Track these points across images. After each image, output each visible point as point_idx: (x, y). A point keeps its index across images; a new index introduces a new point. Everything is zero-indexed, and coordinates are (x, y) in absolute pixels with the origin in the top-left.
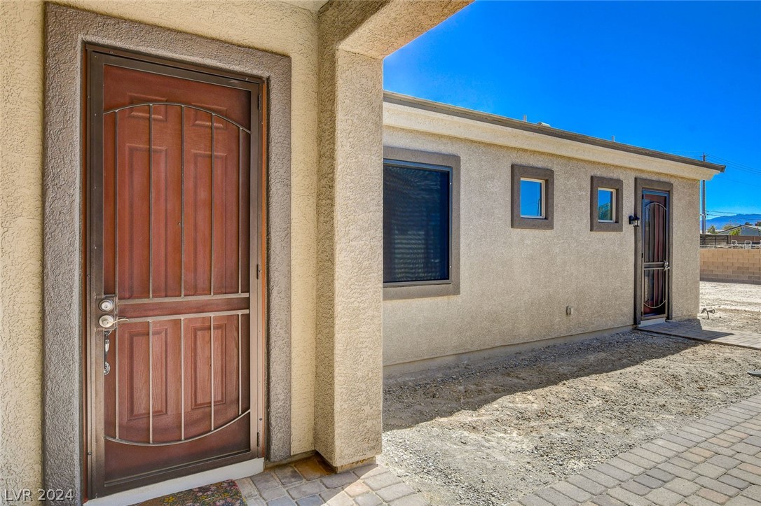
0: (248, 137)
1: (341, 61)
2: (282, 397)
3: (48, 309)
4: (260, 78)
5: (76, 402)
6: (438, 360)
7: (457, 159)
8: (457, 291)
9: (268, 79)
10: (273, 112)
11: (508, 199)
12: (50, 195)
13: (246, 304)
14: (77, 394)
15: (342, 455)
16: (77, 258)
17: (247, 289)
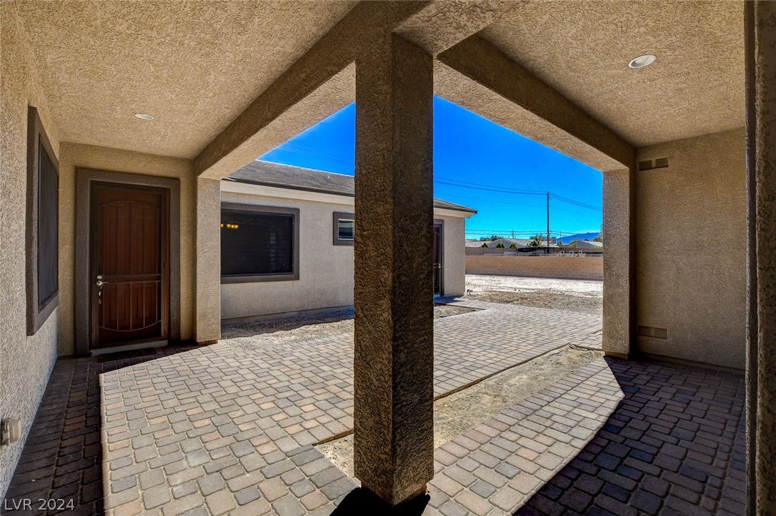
0: (160, 212)
1: (199, 182)
2: (176, 315)
3: (77, 278)
4: (166, 189)
5: (87, 312)
6: (287, 314)
7: (298, 210)
8: (297, 278)
9: (169, 189)
10: (171, 202)
11: (331, 230)
12: (78, 237)
13: (159, 278)
14: (88, 309)
15: (200, 337)
16: (88, 260)
17: (160, 272)
